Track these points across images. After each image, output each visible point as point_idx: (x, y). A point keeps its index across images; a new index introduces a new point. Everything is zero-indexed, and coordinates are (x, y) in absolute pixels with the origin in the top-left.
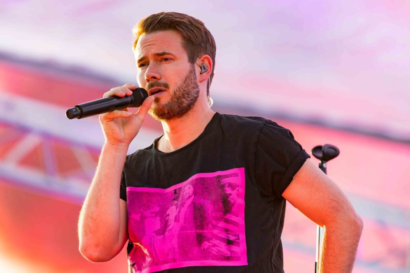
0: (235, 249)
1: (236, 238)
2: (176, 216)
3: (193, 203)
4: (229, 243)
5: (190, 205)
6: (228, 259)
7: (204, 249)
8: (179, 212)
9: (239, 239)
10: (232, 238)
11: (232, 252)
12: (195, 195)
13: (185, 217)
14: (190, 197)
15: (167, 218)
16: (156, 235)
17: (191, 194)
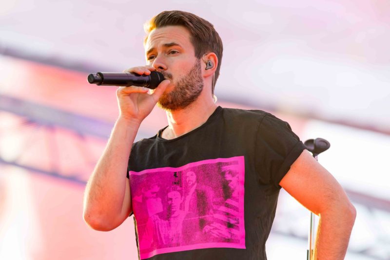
0: (235, 232)
1: (236, 222)
3: (196, 190)
5: (194, 193)
6: (228, 241)
8: (184, 200)
9: (238, 223)
12: (198, 182)
13: (190, 206)
14: (193, 184)
15: (170, 202)
16: (160, 218)
17: (194, 181)
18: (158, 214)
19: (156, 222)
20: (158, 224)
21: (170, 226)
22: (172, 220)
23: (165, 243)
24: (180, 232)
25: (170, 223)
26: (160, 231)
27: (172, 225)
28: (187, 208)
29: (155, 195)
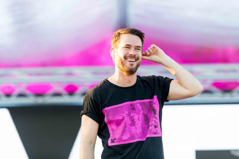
0: (157, 129)
2: (138, 118)
3: (143, 113)
4: (156, 127)
5: (142, 114)
6: (155, 133)
7: (150, 130)
8: (139, 116)
9: (158, 125)
10: (156, 125)
11: (156, 131)
12: (143, 110)
13: (142, 120)
14: (141, 111)
15: (132, 118)
16: (131, 126)
17: (141, 109)
18: (129, 125)
19: (130, 128)
20: (131, 129)
21: (136, 128)
22: (136, 126)
23: (136, 137)
24: (141, 132)
25: (136, 127)
26: (133, 131)
27: (137, 128)
28: (141, 120)
29: (127, 115)
